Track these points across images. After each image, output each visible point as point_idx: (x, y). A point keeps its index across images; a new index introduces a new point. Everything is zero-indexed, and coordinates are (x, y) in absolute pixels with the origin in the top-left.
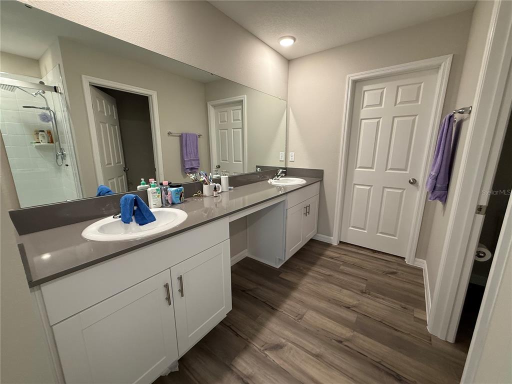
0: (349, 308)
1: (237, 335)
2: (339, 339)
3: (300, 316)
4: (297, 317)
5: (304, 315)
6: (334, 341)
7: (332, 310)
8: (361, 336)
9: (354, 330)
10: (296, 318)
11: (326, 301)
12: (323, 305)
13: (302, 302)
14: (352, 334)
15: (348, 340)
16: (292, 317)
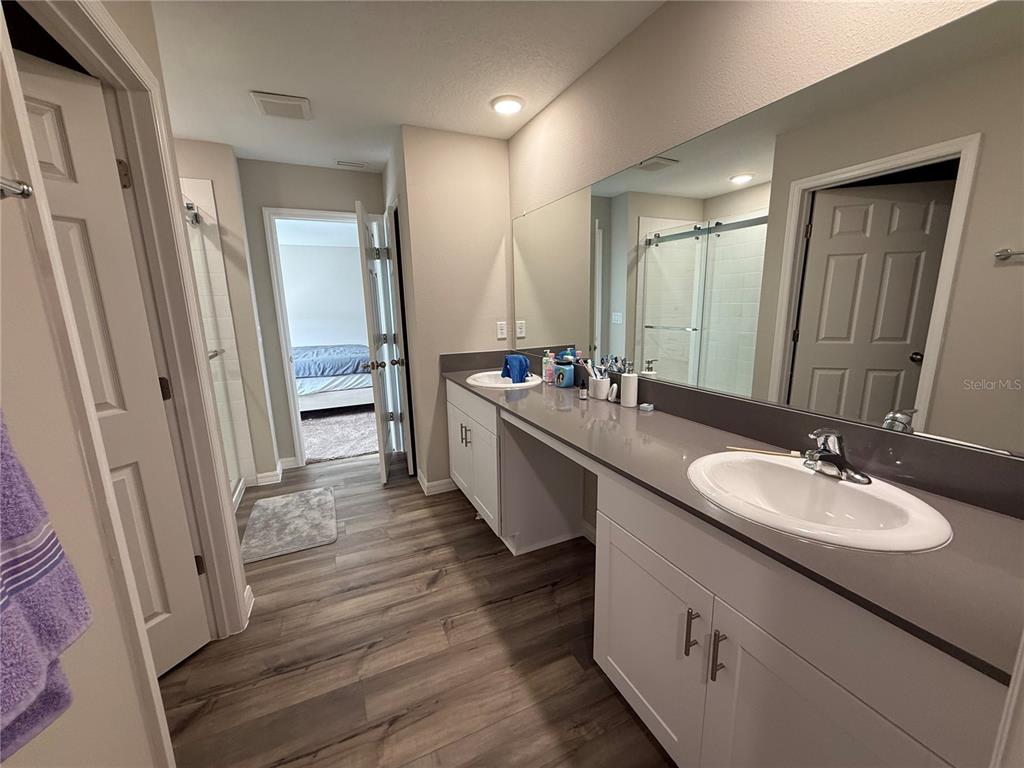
0: (393, 722)
1: (479, 557)
2: (375, 648)
3: (450, 626)
4: (452, 622)
5: (446, 632)
6: (381, 639)
7: (416, 684)
8: (344, 683)
9: (360, 681)
10: (450, 620)
11: (442, 693)
12: (438, 680)
13: (472, 648)
14: (360, 673)
15: (362, 658)
16: (456, 616)
